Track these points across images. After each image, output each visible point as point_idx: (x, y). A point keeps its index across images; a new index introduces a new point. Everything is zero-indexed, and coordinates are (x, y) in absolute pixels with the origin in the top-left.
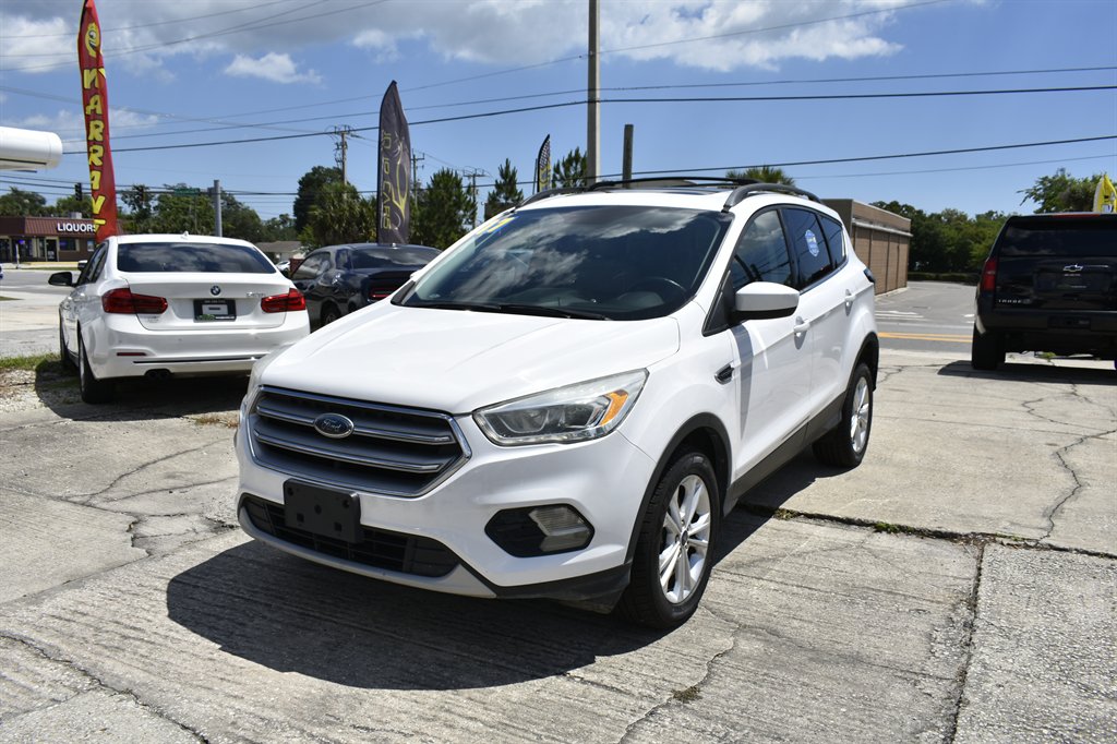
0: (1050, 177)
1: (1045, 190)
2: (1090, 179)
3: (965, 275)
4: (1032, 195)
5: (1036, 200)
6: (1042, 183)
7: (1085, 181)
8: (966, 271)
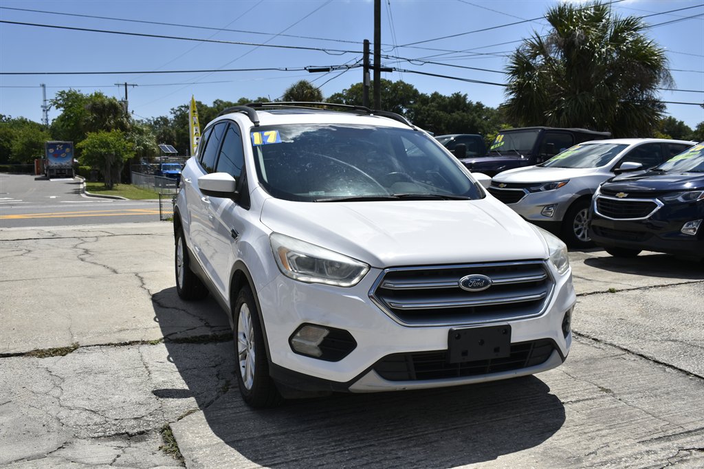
0: (67, 91)
1: (64, 100)
2: (94, 95)
3: (8, 166)
4: (55, 103)
5: (57, 108)
6: (60, 95)
7: (91, 96)
8: (8, 163)
